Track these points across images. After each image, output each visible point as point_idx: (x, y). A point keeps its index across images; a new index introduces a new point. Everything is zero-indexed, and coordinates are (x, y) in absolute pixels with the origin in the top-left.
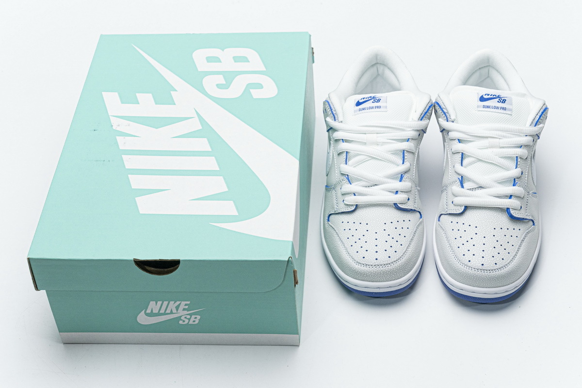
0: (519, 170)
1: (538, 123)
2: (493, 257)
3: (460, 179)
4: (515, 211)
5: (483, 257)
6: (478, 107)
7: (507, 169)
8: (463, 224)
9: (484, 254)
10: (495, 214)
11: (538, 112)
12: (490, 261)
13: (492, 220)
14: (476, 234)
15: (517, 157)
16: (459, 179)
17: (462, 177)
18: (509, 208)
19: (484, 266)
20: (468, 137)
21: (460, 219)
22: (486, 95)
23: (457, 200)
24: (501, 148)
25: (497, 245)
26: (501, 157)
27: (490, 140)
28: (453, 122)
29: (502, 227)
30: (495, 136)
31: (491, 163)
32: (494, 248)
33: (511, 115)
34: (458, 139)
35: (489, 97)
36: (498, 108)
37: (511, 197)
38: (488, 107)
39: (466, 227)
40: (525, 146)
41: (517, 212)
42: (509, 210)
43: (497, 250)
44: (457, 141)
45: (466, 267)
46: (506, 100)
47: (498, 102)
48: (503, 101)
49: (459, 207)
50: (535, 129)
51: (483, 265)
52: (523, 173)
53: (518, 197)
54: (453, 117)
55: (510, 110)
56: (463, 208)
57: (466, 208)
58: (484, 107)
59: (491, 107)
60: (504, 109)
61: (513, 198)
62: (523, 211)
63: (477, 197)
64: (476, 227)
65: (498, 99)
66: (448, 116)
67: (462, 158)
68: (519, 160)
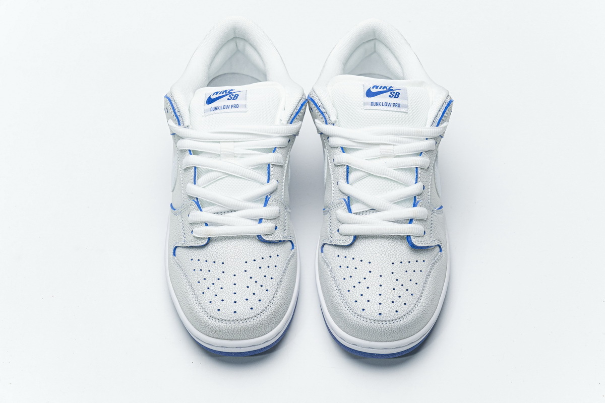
0: (420, 184)
1: (442, 121)
2: (393, 302)
3: (347, 200)
4: (417, 239)
5: (380, 304)
6: (365, 104)
7: (406, 184)
8: (353, 259)
9: (382, 299)
10: (393, 244)
11: (440, 107)
12: (389, 309)
13: (389, 252)
14: (370, 272)
15: (417, 168)
16: (345, 200)
17: (349, 197)
18: (410, 236)
19: (382, 316)
20: (354, 144)
21: (349, 252)
22: (373, 88)
23: (344, 228)
24: (396, 157)
25: (397, 285)
26: (397, 170)
27: (382, 147)
28: (334, 125)
29: (402, 261)
30: (388, 143)
31: (384, 178)
32: (394, 289)
33: (407, 113)
34: (342, 147)
35: (378, 90)
36: (389, 105)
37: (411, 221)
38: (378, 104)
39: (356, 262)
40: (426, 152)
41: (419, 239)
42: (410, 238)
43: (397, 293)
44: (341, 150)
45: (359, 317)
46: (399, 94)
47: (390, 96)
48: (396, 95)
49: (347, 238)
50: (437, 130)
51: (380, 314)
52: (425, 188)
53: (420, 220)
54: (333, 118)
55: (406, 106)
56: (352, 238)
57: (356, 238)
58: (372, 104)
59: (381, 104)
60: (398, 105)
61: (414, 222)
62: (426, 237)
63: (369, 223)
64: (370, 263)
65: (389, 93)
66: (327, 117)
67: (348, 172)
68: (419, 171)
